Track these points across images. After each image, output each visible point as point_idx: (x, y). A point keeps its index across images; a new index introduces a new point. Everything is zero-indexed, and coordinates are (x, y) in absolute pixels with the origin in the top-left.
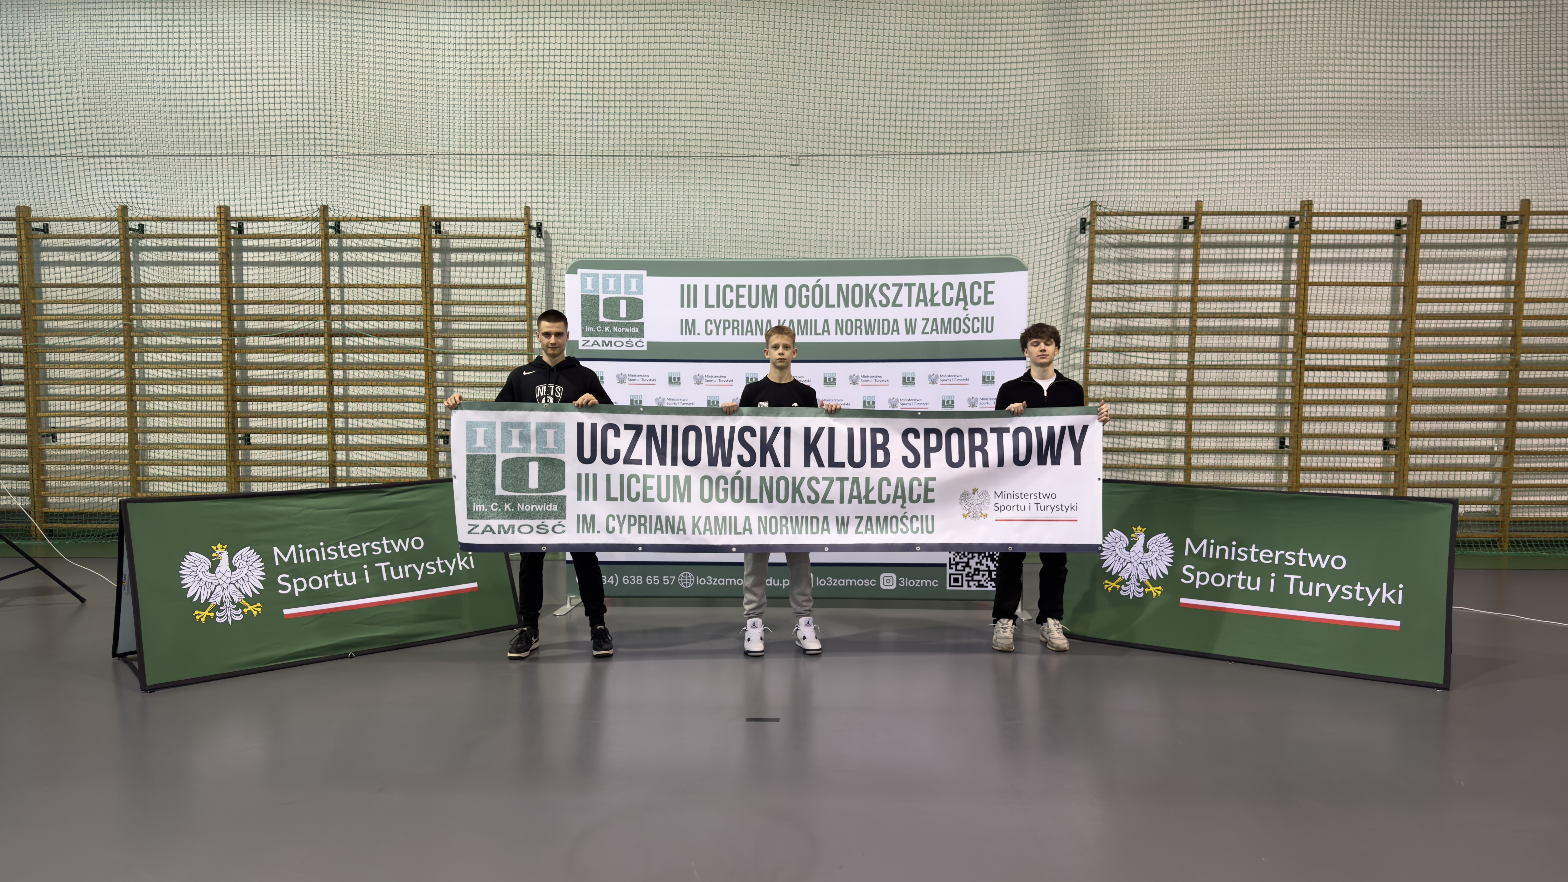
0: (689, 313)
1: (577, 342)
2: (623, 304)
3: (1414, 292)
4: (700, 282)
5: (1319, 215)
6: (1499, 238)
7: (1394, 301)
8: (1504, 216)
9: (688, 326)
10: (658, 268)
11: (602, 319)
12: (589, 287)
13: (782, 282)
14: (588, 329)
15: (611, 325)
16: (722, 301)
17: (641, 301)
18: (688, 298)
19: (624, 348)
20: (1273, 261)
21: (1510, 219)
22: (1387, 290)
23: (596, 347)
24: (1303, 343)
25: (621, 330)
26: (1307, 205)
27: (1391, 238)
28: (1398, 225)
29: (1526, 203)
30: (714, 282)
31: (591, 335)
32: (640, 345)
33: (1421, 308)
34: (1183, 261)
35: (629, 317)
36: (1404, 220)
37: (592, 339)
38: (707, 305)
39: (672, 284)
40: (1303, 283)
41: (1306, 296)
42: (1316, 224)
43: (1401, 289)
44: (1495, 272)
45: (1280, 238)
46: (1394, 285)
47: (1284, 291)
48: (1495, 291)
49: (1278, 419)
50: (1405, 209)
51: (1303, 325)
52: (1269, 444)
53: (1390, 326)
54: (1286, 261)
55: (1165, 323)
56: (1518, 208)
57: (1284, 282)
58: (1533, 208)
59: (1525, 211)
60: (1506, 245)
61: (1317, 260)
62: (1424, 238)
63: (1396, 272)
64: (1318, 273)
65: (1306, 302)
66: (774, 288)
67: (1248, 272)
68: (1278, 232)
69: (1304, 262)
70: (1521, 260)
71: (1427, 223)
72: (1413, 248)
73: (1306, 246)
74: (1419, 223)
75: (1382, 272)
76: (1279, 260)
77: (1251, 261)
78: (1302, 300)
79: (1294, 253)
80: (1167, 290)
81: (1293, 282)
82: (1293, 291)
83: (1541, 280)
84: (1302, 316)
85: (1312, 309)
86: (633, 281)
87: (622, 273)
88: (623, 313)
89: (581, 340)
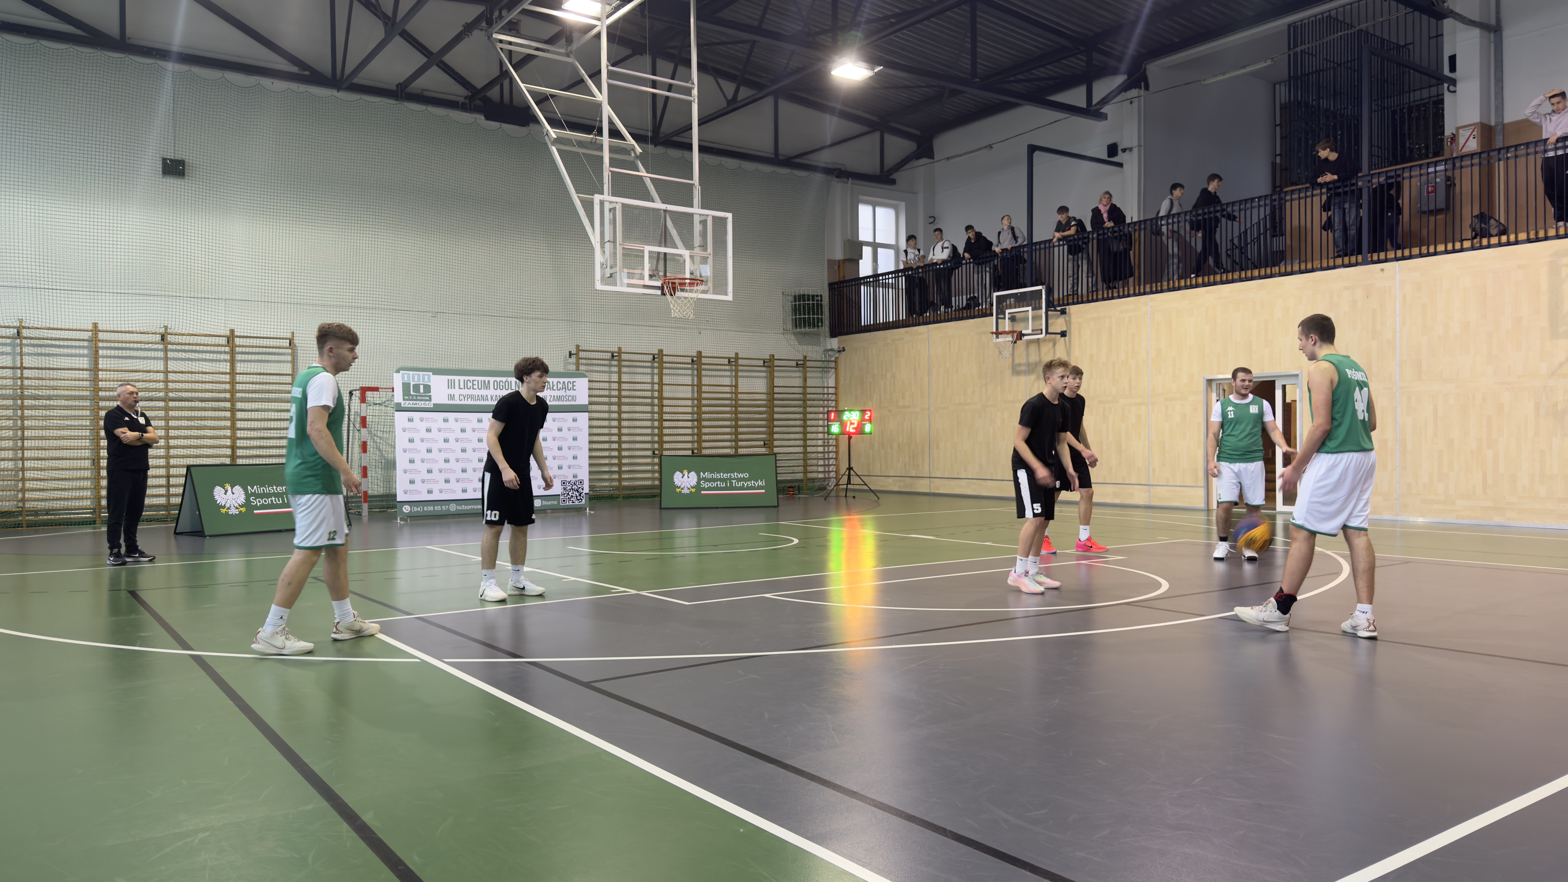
0: (451, 391)
1: (400, 403)
2: (422, 387)
3: (701, 389)
4: (457, 378)
5: (666, 355)
6: (728, 367)
7: (693, 392)
8: (729, 359)
9: (451, 397)
10: (437, 372)
11: (412, 393)
12: (406, 379)
13: (490, 379)
14: (406, 397)
15: (416, 396)
16: (466, 386)
17: (430, 386)
18: (451, 385)
19: (423, 406)
20: (648, 374)
21: (732, 360)
22: (690, 387)
23: (409, 406)
24: (662, 409)
25: (421, 398)
26: (661, 351)
28: (693, 361)
29: (737, 354)
30: (462, 378)
31: (407, 400)
32: (430, 405)
33: (704, 395)
34: (612, 372)
35: (424, 393)
36: (695, 359)
37: (408, 402)
38: (460, 388)
39: (444, 379)
40: (661, 384)
41: (662, 389)
42: (665, 359)
43: (696, 387)
44: (727, 381)
45: (649, 364)
46: (693, 385)
47: (653, 387)
48: (728, 389)
49: (652, 442)
50: (695, 354)
51: (662, 402)
52: (649, 453)
53: (693, 403)
54: (653, 374)
55: (606, 400)
56: (734, 356)
57: (653, 383)
58: (740, 356)
59: (737, 357)
60: (731, 370)
61: (665, 374)
62: (703, 367)
63: (693, 380)
64: (666, 379)
65: (662, 392)
66: (489, 381)
67: (638, 378)
68: (648, 362)
69: (661, 375)
70: (736, 377)
71: (704, 360)
72: (699, 371)
73: (661, 368)
74: (701, 360)
75: (688, 380)
76: (649, 374)
77: (639, 373)
78: (660, 391)
79: (656, 371)
80: (606, 385)
81: (656, 383)
82: (656, 387)
83: (744, 385)
84: (661, 398)
85: (665, 395)
86: (426, 377)
87: (421, 373)
88: (422, 391)
89: (403, 402)
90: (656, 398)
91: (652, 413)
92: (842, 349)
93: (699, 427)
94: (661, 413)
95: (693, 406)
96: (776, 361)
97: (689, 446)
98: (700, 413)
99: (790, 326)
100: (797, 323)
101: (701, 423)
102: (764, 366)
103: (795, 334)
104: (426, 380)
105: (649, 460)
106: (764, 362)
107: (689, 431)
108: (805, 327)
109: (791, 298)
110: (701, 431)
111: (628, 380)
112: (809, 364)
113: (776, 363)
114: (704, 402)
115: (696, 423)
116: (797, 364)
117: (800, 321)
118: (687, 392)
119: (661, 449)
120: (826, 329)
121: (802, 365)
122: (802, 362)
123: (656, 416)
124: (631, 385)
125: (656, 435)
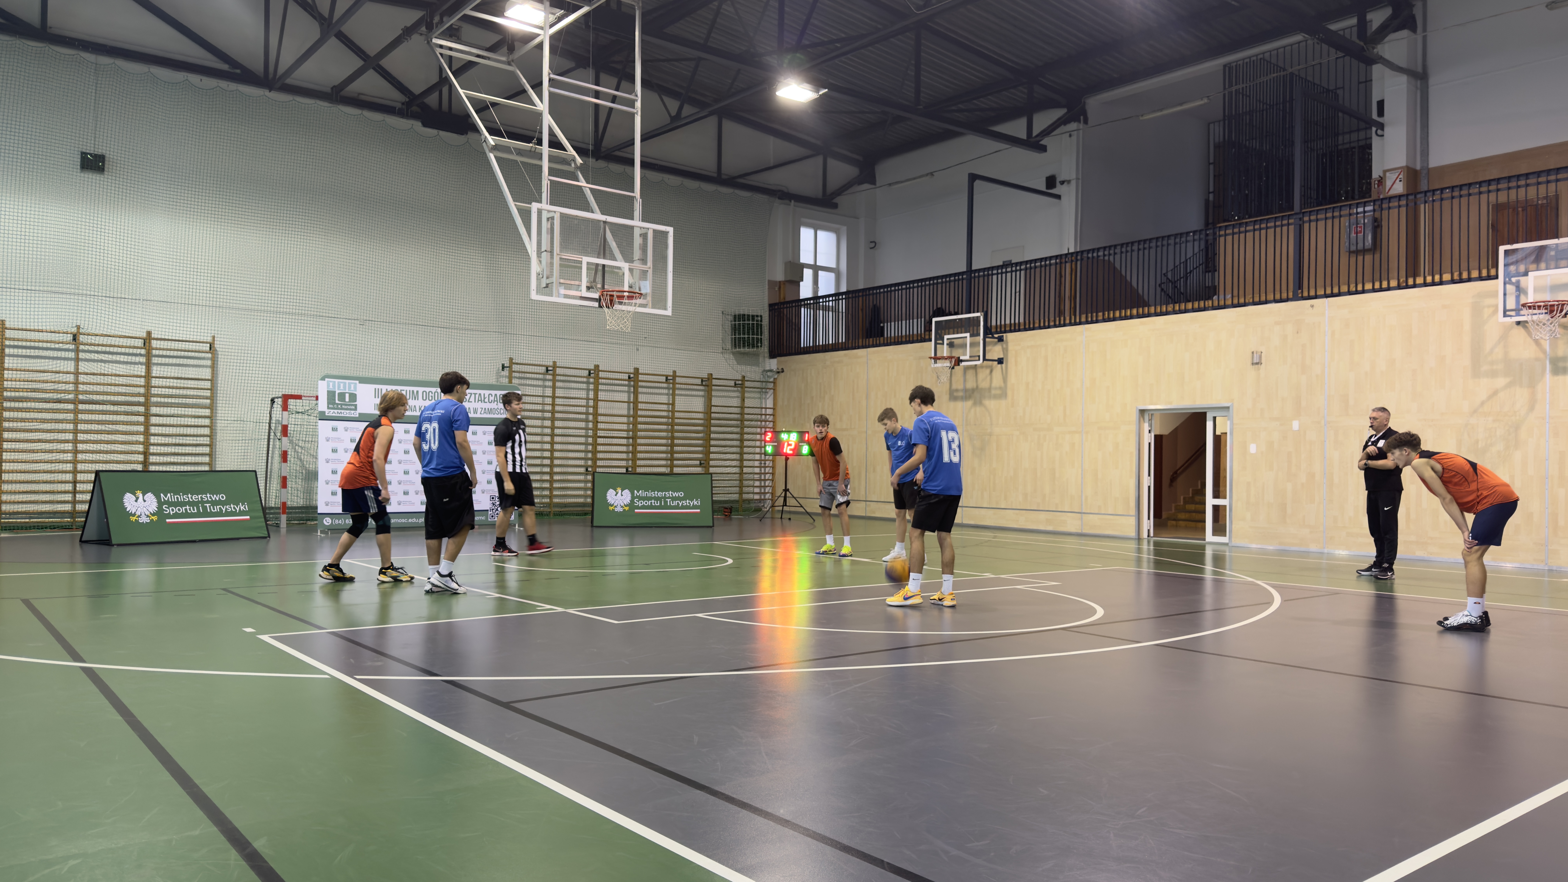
1: (324, 412)
2: (347, 396)
3: (637, 406)
5: (602, 371)
6: (665, 385)
7: (629, 409)
8: (667, 377)
10: (364, 380)
11: (337, 401)
12: (331, 387)
13: (421, 390)
14: (330, 406)
15: (341, 405)
17: (356, 395)
19: (348, 415)
20: (583, 389)
21: (669, 378)
22: (626, 404)
23: (334, 415)
24: (597, 426)
25: (346, 407)
26: (597, 367)
27: (627, 383)
28: (629, 377)
29: (674, 372)
31: (332, 408)
32: (356, 414)
33: (640, 413)
34: (546, 387)
35: (350, 401)
36: (632, 376)
37: (332, 411)
39: (371, 387)
40: (596, 400)
41: (597, 405)
42: (601, 374)
43: (632, 404)
44: (664, 399)
45: (585, 380)
46: (629, 402)
47: (588, 403)
48: (665, 407)
49: (586, 459)
50: (632, 371)
51: (596, 418)
52: (582, 470)
53: (628, 420)
54: (588, 390)
55: (539, 414)
56: (672, 374)
57: (588, 399)
58: (677, 374)
59: (675, 375)
60: (668, 388)
61: (601, 390)
62: (640, 384)
63: (629, 397)
64: (601, 396)
65: (597, 408)
66: (417, 392)
67: (573, 394)
68: (584, 377)
69: (596, 391)
70: (674, 395)
71: (641, 377)
72: (636, 387)
73: (597, 384)
74: (638, 377)
75: (624, 397)
76: (585, 389)
77: (574, 389)
78: (595, 407)
79: (592, 387)
80: (540, 400)
81: (591, 399)
82: (591, 403)
83: (681, 403)
84: (596, 414)
85: (600, 411)
86: (352, 385)
87: (347, 381)
88: (347, 399)
89: (327, 411)
90: (590, 414)
91: (587, 429)
92: (780, 370)
93: (634, 445)
94: (595, 429)
95: (628, 424)
96: (714, 381)
97: (624, 463)
98: (635, 430)
99: (729, 346)
100: (737, 343)
101: (636, 441)
102: (702, 385)
103: (733, 353)
104: (352, 388)
105: (582, 477)
106: (702, 381)
107: (624, 449)
108: (744, 346)
109: (730, 318)
110: (636, 449)
111: (563, 395)
112: (747, 384)
113: (715, 382)
114: (640, 419)
115: (631, 440)
116: (735, 384)
117: (739, 341)
118: (623, 409)
119: (595, 466)
120: (765, 349)
121: (740, 385)
122: (740, 382)
123: (590, 433)
124: (565, 400)
125: (589, 451)
